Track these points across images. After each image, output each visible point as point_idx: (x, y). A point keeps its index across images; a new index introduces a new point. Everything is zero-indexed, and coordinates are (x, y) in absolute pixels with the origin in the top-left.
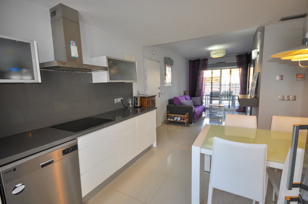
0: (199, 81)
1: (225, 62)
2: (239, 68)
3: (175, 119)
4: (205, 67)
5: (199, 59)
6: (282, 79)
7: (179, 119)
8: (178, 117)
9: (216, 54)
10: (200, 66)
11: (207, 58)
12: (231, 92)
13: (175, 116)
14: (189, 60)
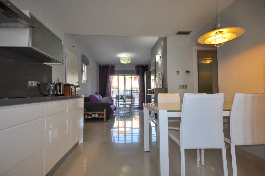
0: (108, 85)
1: (128, 70)
2: (138, 76)
3: (93, 116)
4: (113, 73)
5: (107, 65)
6: (178, 74)
7: (97, 116)
8: (95, 113)
9: (125, 60)
10: (109, 71)
11: (114, 65)
12: (132, 95)
13: (92, 113)
14: (99, 65)
